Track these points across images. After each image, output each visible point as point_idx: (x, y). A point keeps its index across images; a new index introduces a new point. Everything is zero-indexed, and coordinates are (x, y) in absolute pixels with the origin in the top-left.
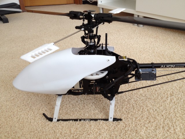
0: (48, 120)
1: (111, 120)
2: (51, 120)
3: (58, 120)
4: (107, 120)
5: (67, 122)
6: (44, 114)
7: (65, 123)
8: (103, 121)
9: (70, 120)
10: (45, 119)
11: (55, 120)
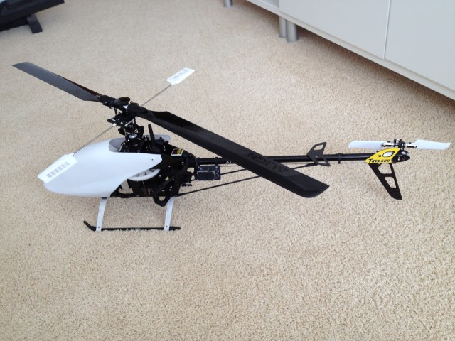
0: (90, 230)
1: (167, 229)
2: (93, 229)
3: (103, 230)
4: (162, 229)
5: (113, 232)
6: (85, 222)
7: (110, 232)
8: (156, 230)
9: (116, 229)
10: (87, 227)
11: (98, 229)
